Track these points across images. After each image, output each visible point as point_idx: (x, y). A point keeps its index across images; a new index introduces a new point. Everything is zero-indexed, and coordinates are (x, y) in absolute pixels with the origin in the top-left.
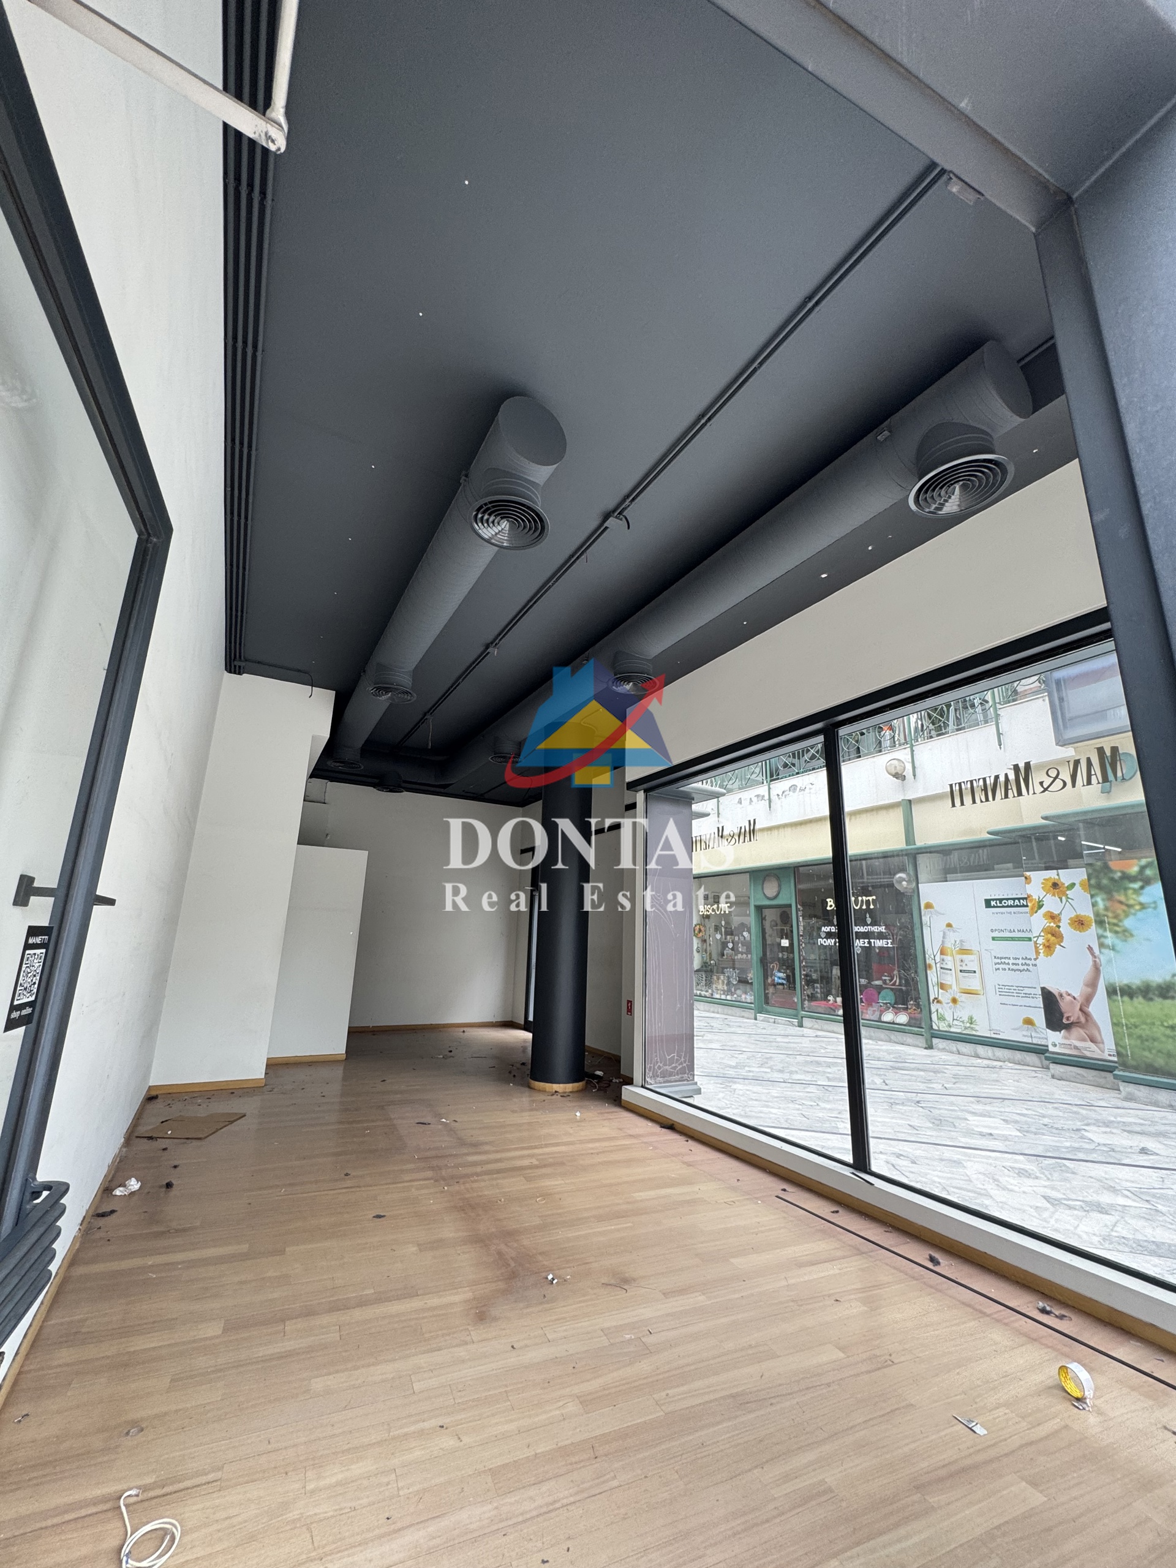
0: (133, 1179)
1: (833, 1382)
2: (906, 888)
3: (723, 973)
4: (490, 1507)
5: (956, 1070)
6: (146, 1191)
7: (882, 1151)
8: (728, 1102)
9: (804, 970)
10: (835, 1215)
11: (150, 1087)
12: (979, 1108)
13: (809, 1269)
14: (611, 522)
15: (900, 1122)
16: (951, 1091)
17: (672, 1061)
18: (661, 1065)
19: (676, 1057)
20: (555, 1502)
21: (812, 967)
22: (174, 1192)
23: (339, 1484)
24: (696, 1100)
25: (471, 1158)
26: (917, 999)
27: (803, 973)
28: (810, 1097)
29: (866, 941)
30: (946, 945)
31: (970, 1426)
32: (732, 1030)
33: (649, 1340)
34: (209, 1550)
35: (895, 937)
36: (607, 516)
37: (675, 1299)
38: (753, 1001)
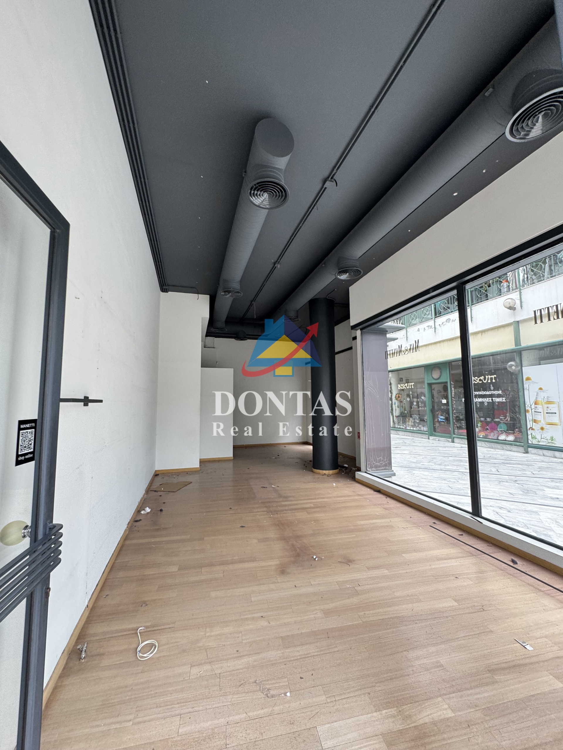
0: (147, 508)
1: (450, 616)
2: (515, 370)
3: (411, 417)
4: (280, 652)
5: (541, 464)
6: (153, 512)
7: (492, 505)
8: (410, 480)
9: (455, 415)
10: (461, 536)
11: (156, 470)
12: (553, 484)
13: (445, 561)
14: (328, 184)
15: (504, 491)
16: (535, 475)
17: (380, 461)
18: (374, 463)
19: (382, 459)
20: (308, 654)
21: (460, 412)
22: (163, 513)
23: (219, 635)
24: (393, 479)
25: (283, 503)
26: (520, 427)
27: (454, 416)
28: (454, 478)
29: (490, 399)
30: (538, 400)
31: (524, 645)
32: (416, 444)
33: (359, 588)
34: (168, 654)
35: (508, 396)
36: (325, 181)
37: (373, 571)
38: (427, 430)
